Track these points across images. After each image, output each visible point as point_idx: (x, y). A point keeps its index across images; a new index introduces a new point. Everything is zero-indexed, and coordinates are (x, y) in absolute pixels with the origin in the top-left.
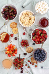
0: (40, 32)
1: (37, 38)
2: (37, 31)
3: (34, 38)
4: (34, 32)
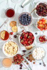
0: (26, 35)
1: (25, 41)
2: (24, 34)
4: (21, 36)
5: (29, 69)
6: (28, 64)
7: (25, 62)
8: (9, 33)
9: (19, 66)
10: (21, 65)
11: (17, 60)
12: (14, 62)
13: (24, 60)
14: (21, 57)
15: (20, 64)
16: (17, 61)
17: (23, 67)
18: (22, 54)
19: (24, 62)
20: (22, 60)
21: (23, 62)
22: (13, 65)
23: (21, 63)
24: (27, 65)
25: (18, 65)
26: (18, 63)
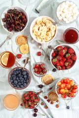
0: (64, 51)
1: (59, 61)
2: (60, 49)
3: (55, 60)
4: (55, 51)
5: (49, 116)
6: (46, 107)
7: (42, 104)
8: (15, 55)
9: (31, 111)
10: (36, 110)
11: (28, 100)
12: (23, 105)
13: (41, 102)
14: (35, 97)
15: (33, 107)
16: (28, 103)
17: (39, 112)
18: (37, 92)
19: (40, 104)
20: (36, 100)
21: (38, 104)
22: (22, 109)
23: (35, 106)
24: (45, 110)
25: (30, 109)
26: (30, 107)
